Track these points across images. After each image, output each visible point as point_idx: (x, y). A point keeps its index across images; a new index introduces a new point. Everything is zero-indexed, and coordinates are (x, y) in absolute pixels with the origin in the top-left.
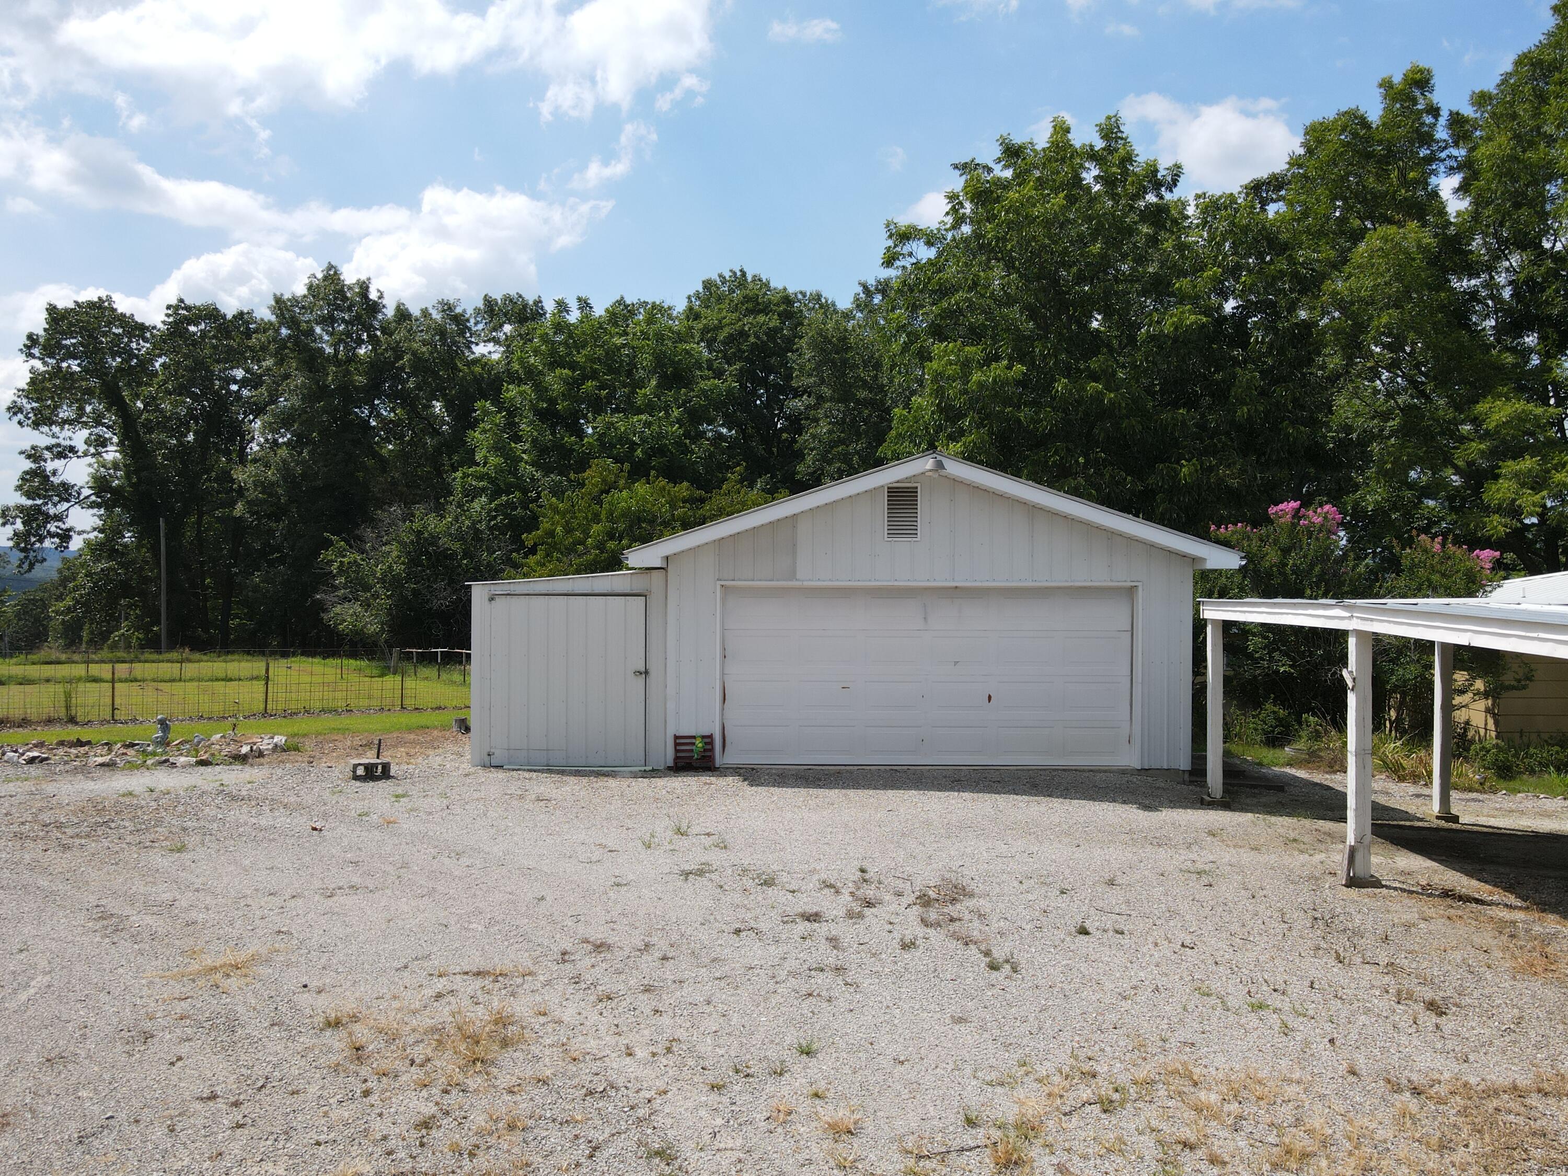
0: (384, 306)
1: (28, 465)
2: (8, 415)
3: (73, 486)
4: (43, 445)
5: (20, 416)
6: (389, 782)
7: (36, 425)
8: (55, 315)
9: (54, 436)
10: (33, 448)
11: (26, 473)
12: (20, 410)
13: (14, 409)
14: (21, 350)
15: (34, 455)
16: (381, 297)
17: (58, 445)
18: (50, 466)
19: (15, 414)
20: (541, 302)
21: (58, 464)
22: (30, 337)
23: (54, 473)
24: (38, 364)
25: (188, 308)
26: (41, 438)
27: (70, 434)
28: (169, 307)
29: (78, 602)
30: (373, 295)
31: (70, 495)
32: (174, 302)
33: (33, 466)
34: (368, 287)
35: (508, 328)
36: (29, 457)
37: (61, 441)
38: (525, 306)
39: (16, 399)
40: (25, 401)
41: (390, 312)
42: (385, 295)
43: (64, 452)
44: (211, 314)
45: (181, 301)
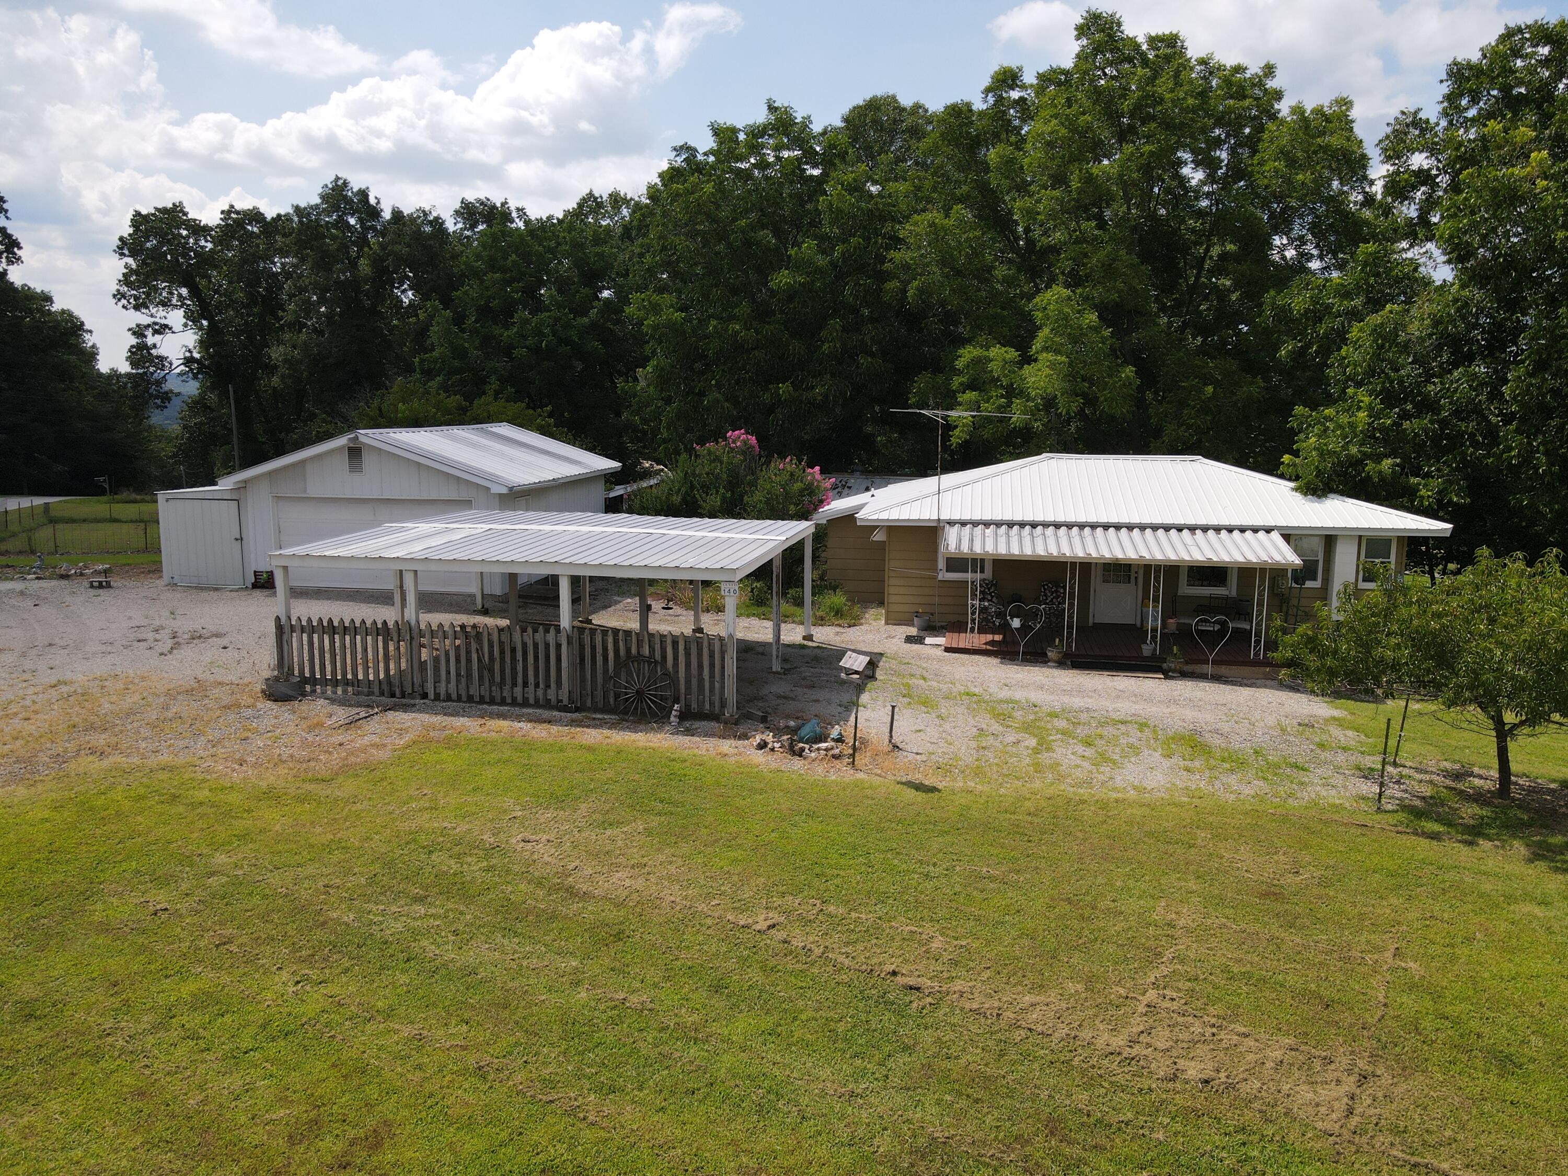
0: (382, 210)
1: (134, 341)
2: (114, 301)
3: (166, 358)
4: (145, 323)
5: (124, 302)
6: (112, 591)
7: (137, 308)
8: (139, 220)
9: (152, 316)
10: (138, 326)
11: (132, 347)
12: (123, 296)
13: (119, 296)
14: (115, 251)
15: (138, 332)
16: (378, 203)
17: (156, 323)
18: (151, 339)
19: (119, 300)
20: (506, 203)
21: (157, 339)
22: (121, 239)
23: (155, 346)
24: (130, 261)
25: (238, 213)
26: (142, 318)
27: (164, 314)
28: (223, 212)
29: (180, 449)
30: (372, 201)
31: (163, 365)
32: (226, 208)
33: (139, 341)
34: (368, 195)
35: (481, 227)
36: (134, 333)
37: (157, 320)
38: (494, 207)
39: (118, 287)
40: (126, 289)
41: (387, 215)
42: (381, 201)
43: (162, 329)
44: (255, 216)
45: (232, 207)
